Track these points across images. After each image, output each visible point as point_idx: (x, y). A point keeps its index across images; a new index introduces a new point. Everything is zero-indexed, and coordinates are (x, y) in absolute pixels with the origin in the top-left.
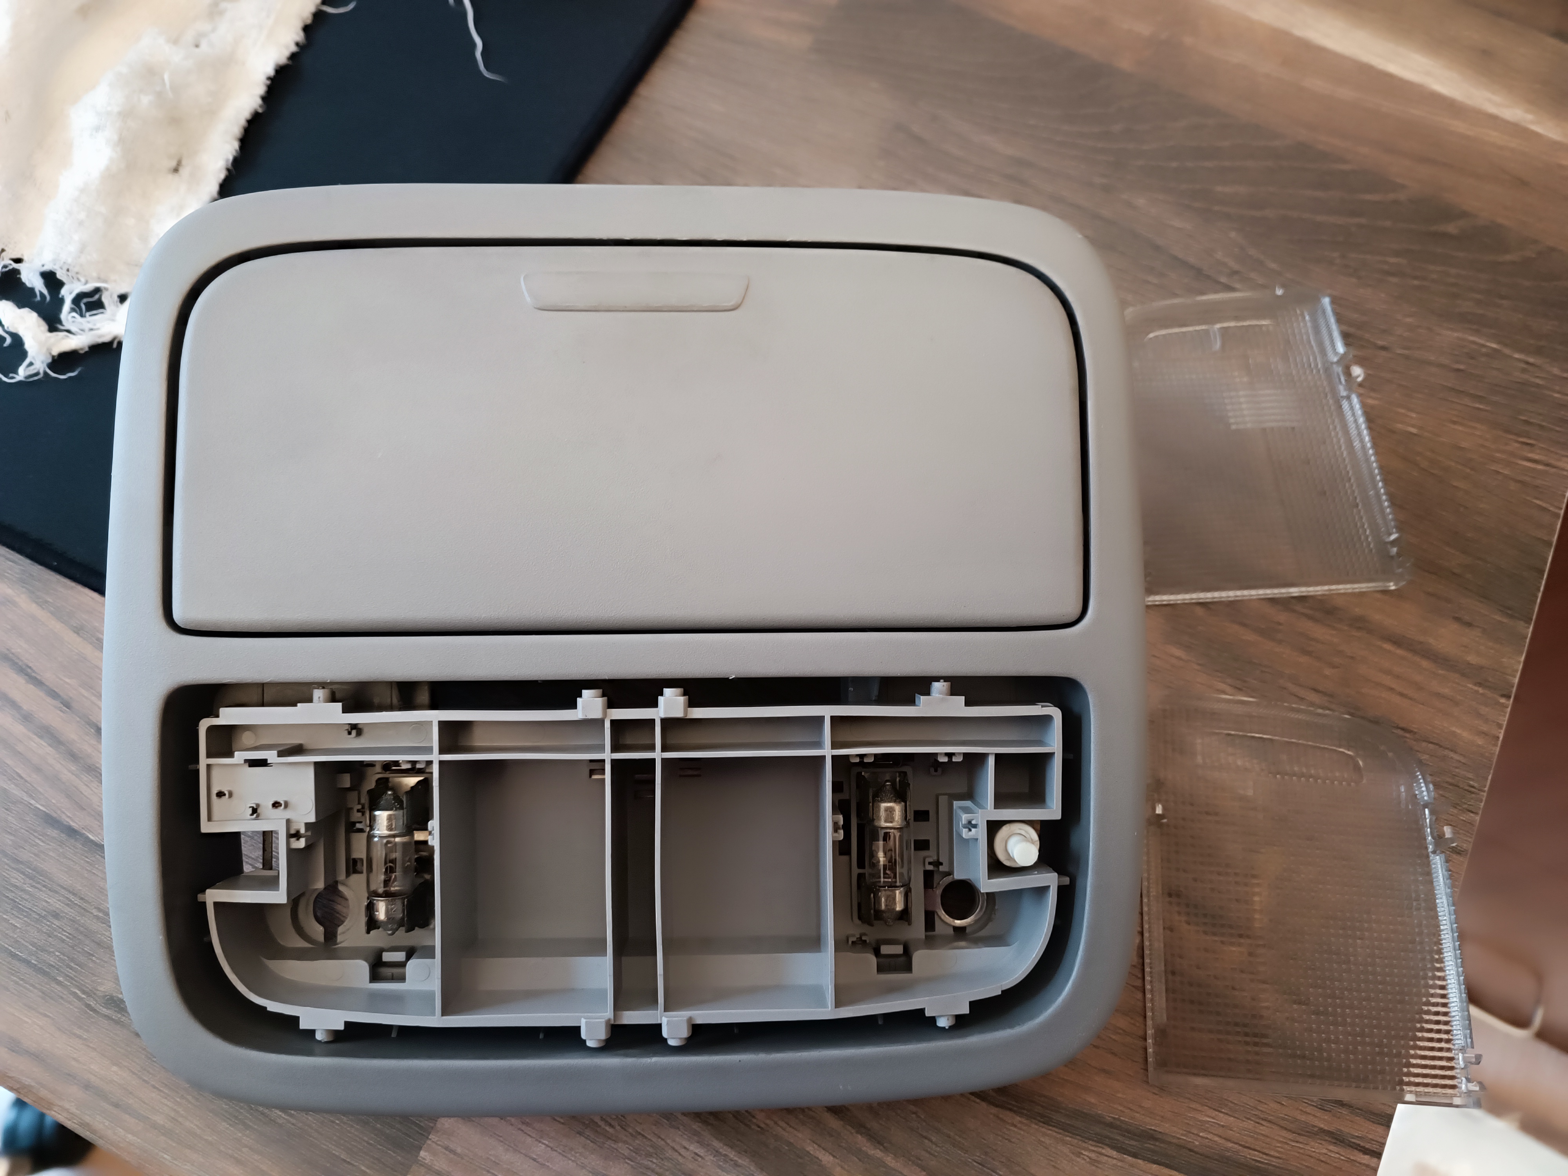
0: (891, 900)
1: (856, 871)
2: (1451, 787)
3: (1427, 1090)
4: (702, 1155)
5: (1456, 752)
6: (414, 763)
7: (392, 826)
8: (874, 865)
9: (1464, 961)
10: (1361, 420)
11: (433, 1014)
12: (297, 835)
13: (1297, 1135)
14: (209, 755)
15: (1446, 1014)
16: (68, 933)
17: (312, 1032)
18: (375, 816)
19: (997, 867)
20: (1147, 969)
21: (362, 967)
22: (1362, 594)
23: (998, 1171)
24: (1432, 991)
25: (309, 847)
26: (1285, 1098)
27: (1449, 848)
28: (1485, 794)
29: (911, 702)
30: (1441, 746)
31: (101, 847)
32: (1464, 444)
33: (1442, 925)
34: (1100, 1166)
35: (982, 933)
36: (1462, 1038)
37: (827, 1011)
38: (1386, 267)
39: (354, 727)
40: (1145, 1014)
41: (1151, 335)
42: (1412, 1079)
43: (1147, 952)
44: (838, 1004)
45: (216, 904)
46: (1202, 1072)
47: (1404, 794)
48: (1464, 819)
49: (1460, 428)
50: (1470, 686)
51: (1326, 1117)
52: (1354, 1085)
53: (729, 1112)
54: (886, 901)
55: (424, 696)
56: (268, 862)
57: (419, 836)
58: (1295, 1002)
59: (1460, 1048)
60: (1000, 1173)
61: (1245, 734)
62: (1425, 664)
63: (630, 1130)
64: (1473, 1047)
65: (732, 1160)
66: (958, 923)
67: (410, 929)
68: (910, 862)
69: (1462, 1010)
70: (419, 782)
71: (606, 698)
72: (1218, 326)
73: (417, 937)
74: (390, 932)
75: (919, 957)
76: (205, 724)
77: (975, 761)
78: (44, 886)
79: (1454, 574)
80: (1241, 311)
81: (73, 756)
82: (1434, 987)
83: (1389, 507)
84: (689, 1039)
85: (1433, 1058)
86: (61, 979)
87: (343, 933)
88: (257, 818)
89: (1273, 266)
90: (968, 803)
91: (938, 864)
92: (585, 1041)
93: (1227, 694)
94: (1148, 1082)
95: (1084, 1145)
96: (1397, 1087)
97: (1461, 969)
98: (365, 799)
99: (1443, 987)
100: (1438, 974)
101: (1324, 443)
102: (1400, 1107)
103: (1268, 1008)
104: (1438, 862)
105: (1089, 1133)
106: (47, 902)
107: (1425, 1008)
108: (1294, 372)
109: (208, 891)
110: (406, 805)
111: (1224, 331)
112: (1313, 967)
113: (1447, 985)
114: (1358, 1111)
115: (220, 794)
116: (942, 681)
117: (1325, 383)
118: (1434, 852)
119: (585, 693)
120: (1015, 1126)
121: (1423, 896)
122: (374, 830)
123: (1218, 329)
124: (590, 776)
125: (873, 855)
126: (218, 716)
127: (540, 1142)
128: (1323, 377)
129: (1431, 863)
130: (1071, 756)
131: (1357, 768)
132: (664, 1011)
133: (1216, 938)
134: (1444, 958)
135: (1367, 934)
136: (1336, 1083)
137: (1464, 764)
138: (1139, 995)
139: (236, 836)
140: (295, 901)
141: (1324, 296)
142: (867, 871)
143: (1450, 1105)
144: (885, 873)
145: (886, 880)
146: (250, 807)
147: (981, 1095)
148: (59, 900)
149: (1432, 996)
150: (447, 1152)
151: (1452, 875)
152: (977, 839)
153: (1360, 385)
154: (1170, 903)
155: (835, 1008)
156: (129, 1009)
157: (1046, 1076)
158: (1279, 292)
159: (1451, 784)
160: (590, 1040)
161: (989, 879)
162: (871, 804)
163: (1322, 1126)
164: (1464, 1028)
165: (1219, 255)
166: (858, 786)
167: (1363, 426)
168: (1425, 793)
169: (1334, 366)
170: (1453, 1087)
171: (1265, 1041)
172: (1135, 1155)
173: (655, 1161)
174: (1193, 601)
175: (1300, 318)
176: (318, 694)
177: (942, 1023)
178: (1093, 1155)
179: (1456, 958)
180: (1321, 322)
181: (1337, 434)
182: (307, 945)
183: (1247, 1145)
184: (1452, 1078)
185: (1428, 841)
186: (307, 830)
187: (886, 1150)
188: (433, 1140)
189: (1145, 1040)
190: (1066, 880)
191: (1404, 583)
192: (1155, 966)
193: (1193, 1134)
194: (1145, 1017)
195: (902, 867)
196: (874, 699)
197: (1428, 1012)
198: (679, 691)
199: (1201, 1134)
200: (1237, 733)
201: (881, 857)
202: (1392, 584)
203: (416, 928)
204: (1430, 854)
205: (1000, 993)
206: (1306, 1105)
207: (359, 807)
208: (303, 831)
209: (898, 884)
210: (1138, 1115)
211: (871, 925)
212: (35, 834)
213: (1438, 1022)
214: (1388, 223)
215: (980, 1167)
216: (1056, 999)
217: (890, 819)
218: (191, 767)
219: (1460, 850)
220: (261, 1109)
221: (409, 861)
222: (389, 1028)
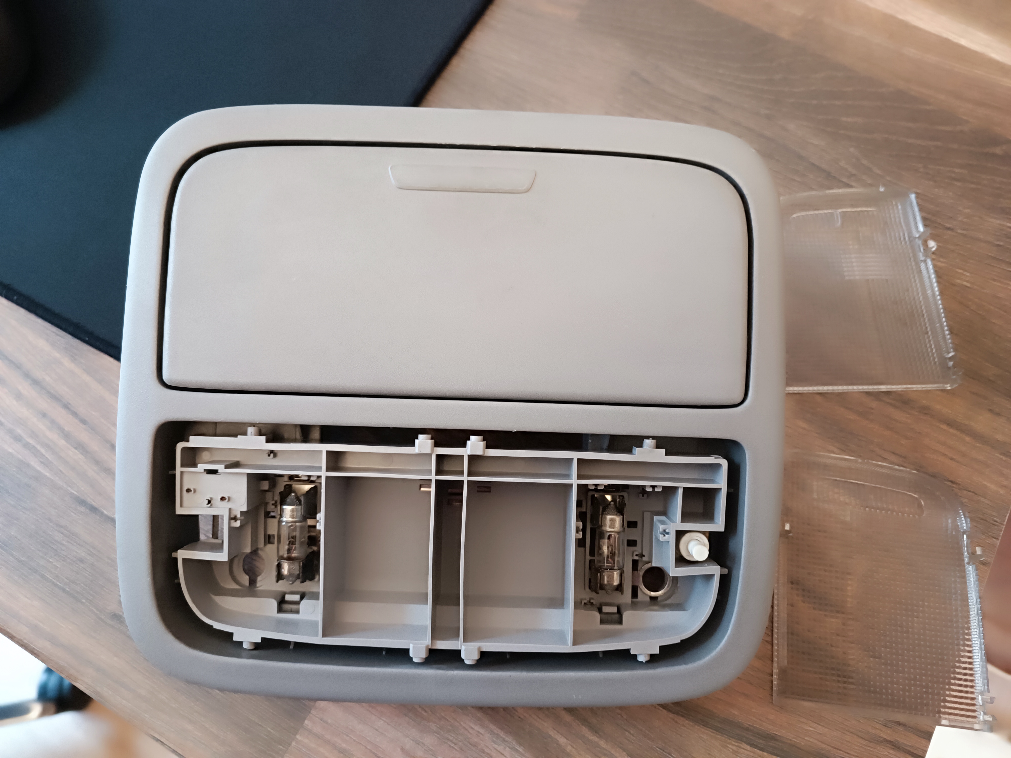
0: (611, 578)
1: (588, 558)
2: (981, 521)
3: (957, 718)
4: (482, 733)
5: (985, 498)
6: (309, 476)
7: (294, 516)
8: (601, 554)
9: (985, 636)
10: (933, 276)
11: (317, 635)
12: (235, 519)
13: (869, 742)
14: (182, 466)
15: (971, 669)
16: (90, 572)
17: (241, 643)
18: (283, 509)
19: (681, 560)
20: (775, 630)
21: (274, 604)
22: (928, 391)
23: (672, 755)
24: (962, 654)
25: (242, 526)
26: (862, 718)
27: (979, 561)
28: (1004, 527)
29: (630, 451)
30: (976, 494)
31: (113, 520)
32: (1000, 295)
33: (971, 611)
34: (739, 755)
35: (669, 602)
36: (982, 686)
37: (568, 648)
38: (953, 175)
39: (272, 452)
40: (773, 659)
41: (794, 216)
42: (947, 710)
43: (775, 619)
44: (575, 643)
45: (184, 560)
46: (809, 698)
47: (950, 524)
48: (989, 542)
49: (999, 284)
50: (997, 455)
51: (888, 732)
52: (908, 712)
53: (501, 707)
54: (608, 578)
55: (316, 434)
56: (215, 535)
57: (310, 522)
58: (872, 657)
59: (980, 692)
60: (674, 756)
61: (846, 480)
62: (968, 439)
63: (438, 715)
64: (989, 692)
65: (501, 737)
66: (653, 594)
67: (303, 582)
68: (624, 554)
69: (982, 667)
70: (311, 489)
71: (433, 441)
72: (840, 210)
73: (308, 586)
74: (291, 582)
75: (627, 615)
76: (180, 446)
77: (669, 491)
78: (75, 542)
79: (990, 380)
80: (855, 201)
81: (97, 462)
82: (964, 651)
83: (948, 335)
84: (478, 661)
85: (961, 697)
86: (84, 601)
87: (261, 580)
88: (211, 507)
89: (878, 171)
90: (663, 518)
91: (642, 556)
92: (412, 658)
93: (835, 453)
94: (773, 703)
95: (729, 741)
96: (936, 715)
97: (982, 640)
98: (277, 498)
99: (970, 652)
100: (967, 643)
101: (908, 290)
102: (938, 728)
103: (853, 659)
104: (971, 570)
105: (733, 733)
106: (76, 552)
107: (958, 665)
108: (889, 243)
109: (179, 551)
110: (304, 503)
111: (844, 214)
112: (884, 634)
113: (973, 650)
114: (909, 729)
115: (188, 490)
116: (651, 439)
117: (910, 251)
118: (968, 563)
119: (420, 436)
120: (684, 726)
121: (959, 592)
122: (283, 517)
123: (840, 212)
124: (420, 489)
125: (600, 548)
126: (188, 441)
127: (380, 719)
128: (909, 246)
129: (966, 570)
130: (732, 491)
131: (920, 506)
132: (464, 642)
133: (821, 613)
134: (971, 632)
135: (921, 614)
136: (896, 710)
137: (990, 506)
138: (769, 647)
139: (196, 516)
140: (231, 561)
141: (912, 193)
142: (596, 558)
143: (972, 729)
144: (607, 560)
145: (608, 565)
146: (207, 499)
147: (664, 706)
148: (84, 551)
149: (963, 657)
150: (322, 722)
151: (980, 579)
152: (669, 542)
153: (934, 253)
154: (792, 588)
155: (573, 645)
156: (127, 622)
157: (707, 697)
158: (882, 189)
159: (982, 519)
160: (416, 657)
161: (675, 568)
162: (601, 516)
163: (886, 737)
164: (983, 679)
165: (842, 163)
166: (592, 504)
167: (934, 280)
168: (964, 525)
169: (917, 240)
170: (975, 717)
171: (851, 680)
172: (762, 749)
173: (452, 735)
174: (815, 392)
175: (895, 207)
176: (251, 430)
177: (641, 658)
178: (735, 748)
179: (980, 633)
180: (909, 210)
181: (916, 285)
182: (237, 587)
183: (836, 747)
184: (974, 711)
185: (965, 556)
186: (241, 516)
187: (600, 737)
188: (313, 714)
189: (772, 676)
190: (726, 571)
191: (957, 385)
192: (780, 629)
193: (801, 738)
194: (773, 661)
195: (619, 556)
196: (605, 448)
197: (959, 667)
198: (480, 438)
199: (806, 738)
200: (841, 479)
201: (605, 549)
202: (948, 385)
203: (307, 580)
204: (966, 564)
205: (680, 642)
206: (876, 723)
207: (273, 502)
208: (239, 516)
209: (616, 568)
210: (765, 724)
211: (597, 593)
212: (71, 509)
213: (965, 674)
214: (955, 146)
215: (661, 751)
216: (717, 647)
217: (612, 526)
218: (171, 472)
219: (985, 562)
220: (206, 689)
221: (304, 537)
222: (289, 643)
